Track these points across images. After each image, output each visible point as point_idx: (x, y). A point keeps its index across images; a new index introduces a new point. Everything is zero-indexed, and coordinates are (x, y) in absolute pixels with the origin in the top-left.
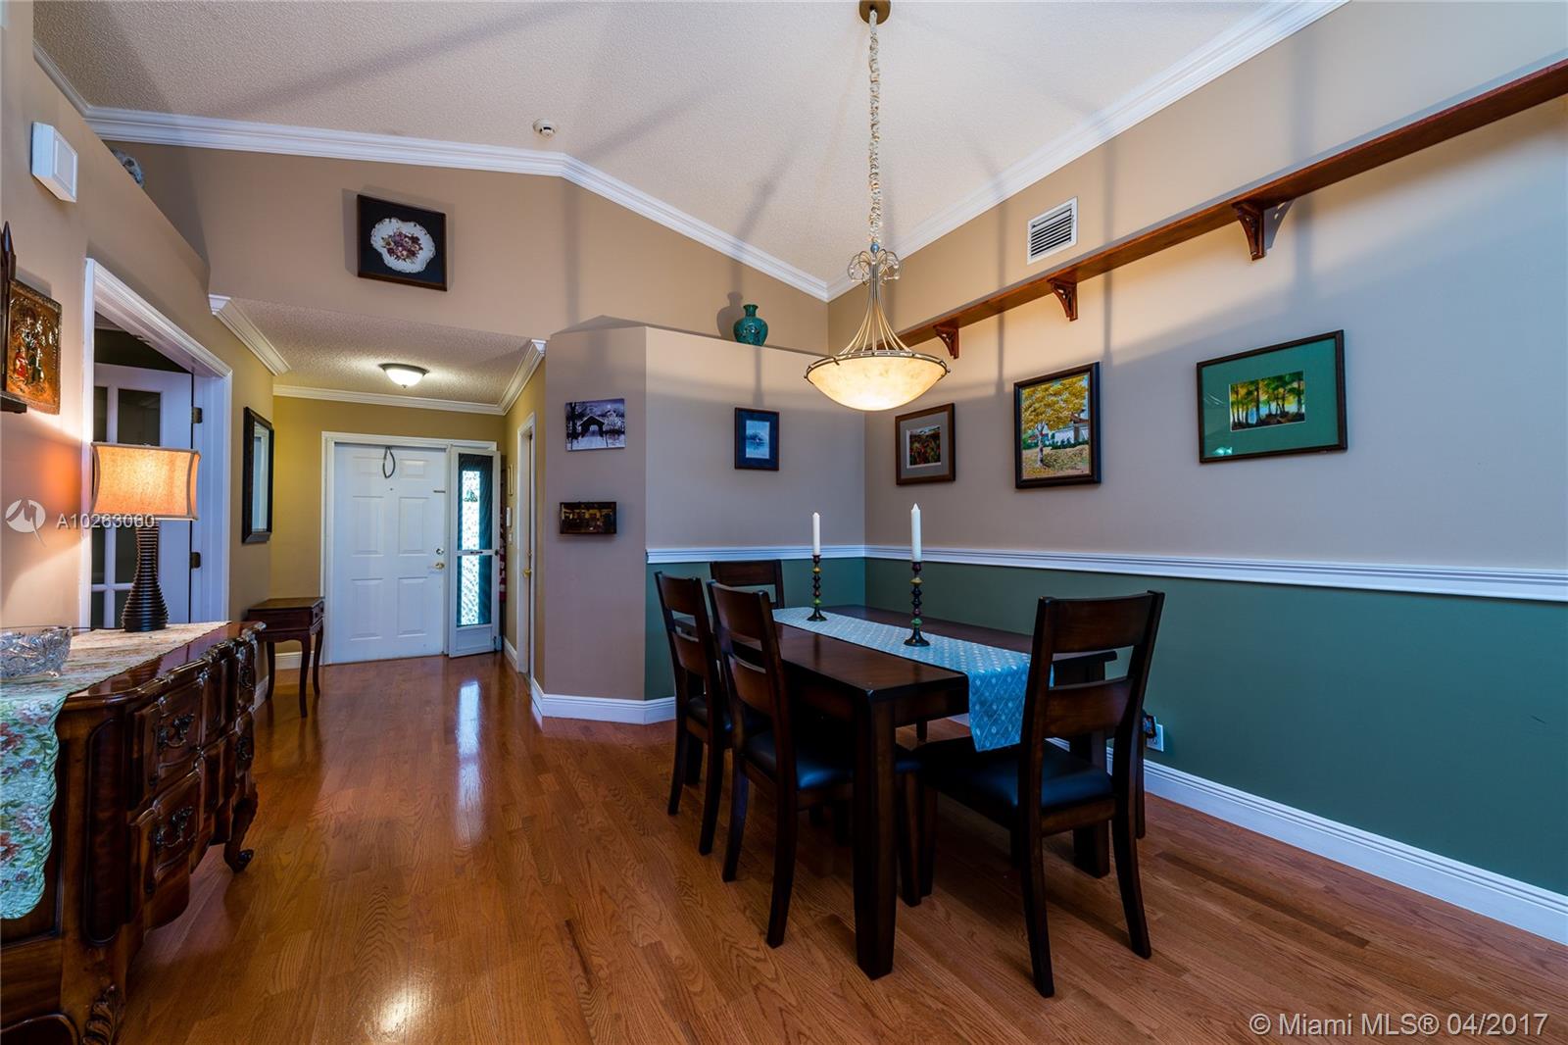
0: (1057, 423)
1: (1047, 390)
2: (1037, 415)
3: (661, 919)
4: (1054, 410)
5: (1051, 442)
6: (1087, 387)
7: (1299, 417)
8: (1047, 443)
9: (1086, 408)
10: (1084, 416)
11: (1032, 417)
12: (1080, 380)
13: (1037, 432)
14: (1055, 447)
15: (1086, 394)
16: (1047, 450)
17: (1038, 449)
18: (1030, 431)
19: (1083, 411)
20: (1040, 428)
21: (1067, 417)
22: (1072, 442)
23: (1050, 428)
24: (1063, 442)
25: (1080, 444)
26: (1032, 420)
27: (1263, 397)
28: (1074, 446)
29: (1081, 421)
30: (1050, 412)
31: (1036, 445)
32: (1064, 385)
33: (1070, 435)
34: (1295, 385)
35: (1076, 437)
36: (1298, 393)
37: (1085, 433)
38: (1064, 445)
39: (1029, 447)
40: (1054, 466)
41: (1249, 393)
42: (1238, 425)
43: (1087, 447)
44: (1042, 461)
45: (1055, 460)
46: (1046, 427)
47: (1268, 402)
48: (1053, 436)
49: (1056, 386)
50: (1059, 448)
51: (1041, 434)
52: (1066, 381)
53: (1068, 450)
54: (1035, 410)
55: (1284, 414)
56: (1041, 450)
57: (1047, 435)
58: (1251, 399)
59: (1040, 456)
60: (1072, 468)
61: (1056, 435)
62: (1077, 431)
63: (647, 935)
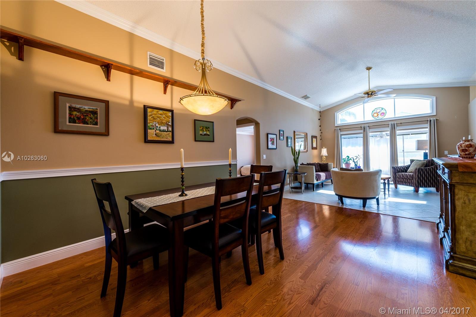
0: (161, 123)
1: (158, 112)
2: (154, 119)
3: (291, 281)
4: (160, 119)
5: (159, 129)
6: (171, 116)
7: (209, 135)
8: (158, 129)
9: (171, 122)
10: (170, 124)
11: (152, 119)
12: (169, 113)
13: (153, 124)
14: (160, 131)
15: (171, 118)
16: (158, 131)
17: (154, 130)
18: (151, 124)
19: (170, 122)
20: (155, 124)
21: (165, 123)
22: (166, 130)
23: (159, 125)
24: (163, 130)
25: (169, 132)
26: (152, 120)
27: (205, 130)
28: (167, 132)
29: (169, 125)
30: (158, 119)
31: (154, 129)
32: (164, 113)
33: (165, 128)
34: (208, 129)
35: (168, 129)
36: (209, 131)
37: (170, 129)
38: (164, 131)
39: (151, 129)
40: (160, 137)
41: (203, 129)
42: (201, 135)
43: (170, 133)
44: (156, 134)
45: (161, 135)
46: (157, 124)
47: (205, 131)
48: (160, 127)
49: (161, 112)
50: (162, 131)
51: (155, 126)
52: (165, 112)
53: (165, 132)
54: (153, 117)
55: (207, 134)
56: (155, 131)
57: (158, 126)
58: (202, 130)
59: (155, 133)
60: (166, 138)
61: (161, 127)
62: (168, 128)
63: (299, 281)
